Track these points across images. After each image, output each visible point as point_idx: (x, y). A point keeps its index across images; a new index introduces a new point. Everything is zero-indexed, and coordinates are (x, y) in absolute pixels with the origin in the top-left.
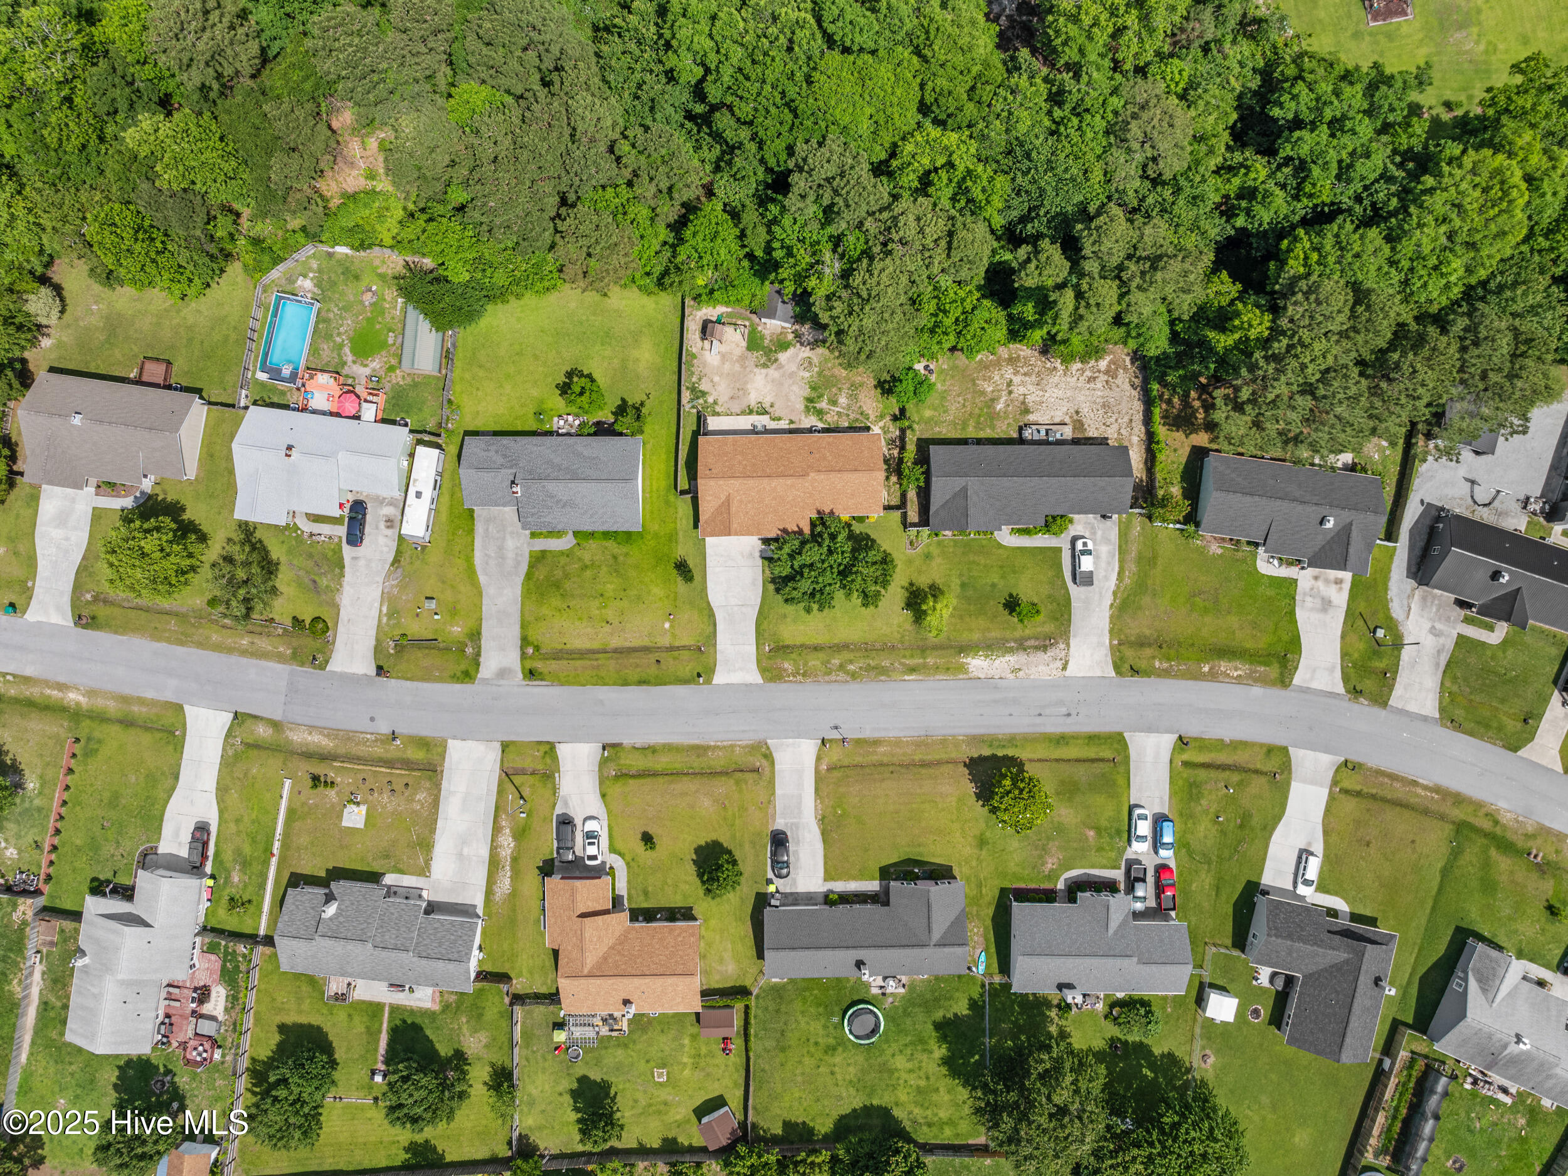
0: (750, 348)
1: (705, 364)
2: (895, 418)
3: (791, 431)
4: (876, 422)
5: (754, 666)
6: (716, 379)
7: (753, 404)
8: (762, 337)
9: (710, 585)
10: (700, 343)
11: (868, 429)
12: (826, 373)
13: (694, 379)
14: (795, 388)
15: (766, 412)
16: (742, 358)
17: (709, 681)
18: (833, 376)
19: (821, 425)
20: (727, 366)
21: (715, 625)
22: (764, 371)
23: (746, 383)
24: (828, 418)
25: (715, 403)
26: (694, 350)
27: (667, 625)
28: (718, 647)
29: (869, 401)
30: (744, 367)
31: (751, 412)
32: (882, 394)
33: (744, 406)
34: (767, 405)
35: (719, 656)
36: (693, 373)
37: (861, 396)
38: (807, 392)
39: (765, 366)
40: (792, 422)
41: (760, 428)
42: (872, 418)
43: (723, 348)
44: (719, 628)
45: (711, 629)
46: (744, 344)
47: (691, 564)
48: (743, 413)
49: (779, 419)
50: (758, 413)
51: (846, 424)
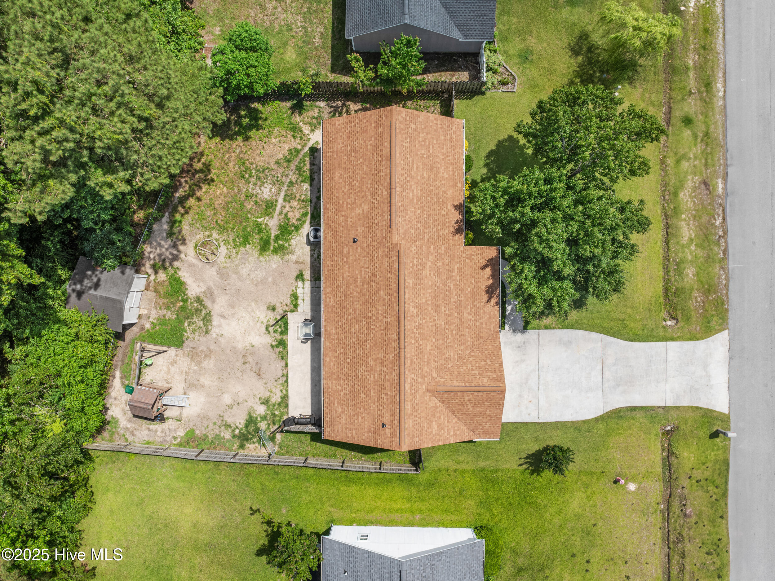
0: (179, 343)
1: (204, 417)
2: (298, 108)
3: (316, 277)
4: (304, 138)
5: (701, 345)
6: (227, 399)
7: (268, 340)
8: (162, 321)
9: (568, 416)
10: (170, 424)
11: (314, 151)
12: (220, 219)
13: (227, 435)
14: (244, 270)
15: (283, 319)
16: (194, 355)
17: (725, 419)
18: (226, 208)
19: (306, 229)
20: (206, 380)
21: (633, 409)
22: (216, 321)
23: (234, 350)
24: (294, 216)
25: (266, 402)
26: (181, 433)
27: (632, 487)
28: (670, 403)
29: (269, 150)
30: (209, 354)
31: (282, 344)
32: (258, 127)
33: (272, 355)
34: (272, 317)
35: (685, 403)
36: (217, 437)
37: (261, 162)
38: (252, 250)
39: (207, 319)
40: (300, 276)
41: (309, 330)
42: (295, 144)
43: (178, 386)
44: (638, 400)
45: (639, 415)
46: (172, 352)
47: (534, 448)
48: (284, 357)
49: (295, 296)
50: (285, 331)
51: (306, 186)
